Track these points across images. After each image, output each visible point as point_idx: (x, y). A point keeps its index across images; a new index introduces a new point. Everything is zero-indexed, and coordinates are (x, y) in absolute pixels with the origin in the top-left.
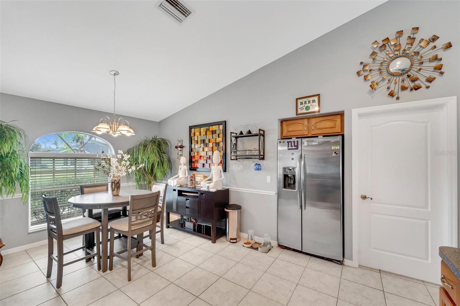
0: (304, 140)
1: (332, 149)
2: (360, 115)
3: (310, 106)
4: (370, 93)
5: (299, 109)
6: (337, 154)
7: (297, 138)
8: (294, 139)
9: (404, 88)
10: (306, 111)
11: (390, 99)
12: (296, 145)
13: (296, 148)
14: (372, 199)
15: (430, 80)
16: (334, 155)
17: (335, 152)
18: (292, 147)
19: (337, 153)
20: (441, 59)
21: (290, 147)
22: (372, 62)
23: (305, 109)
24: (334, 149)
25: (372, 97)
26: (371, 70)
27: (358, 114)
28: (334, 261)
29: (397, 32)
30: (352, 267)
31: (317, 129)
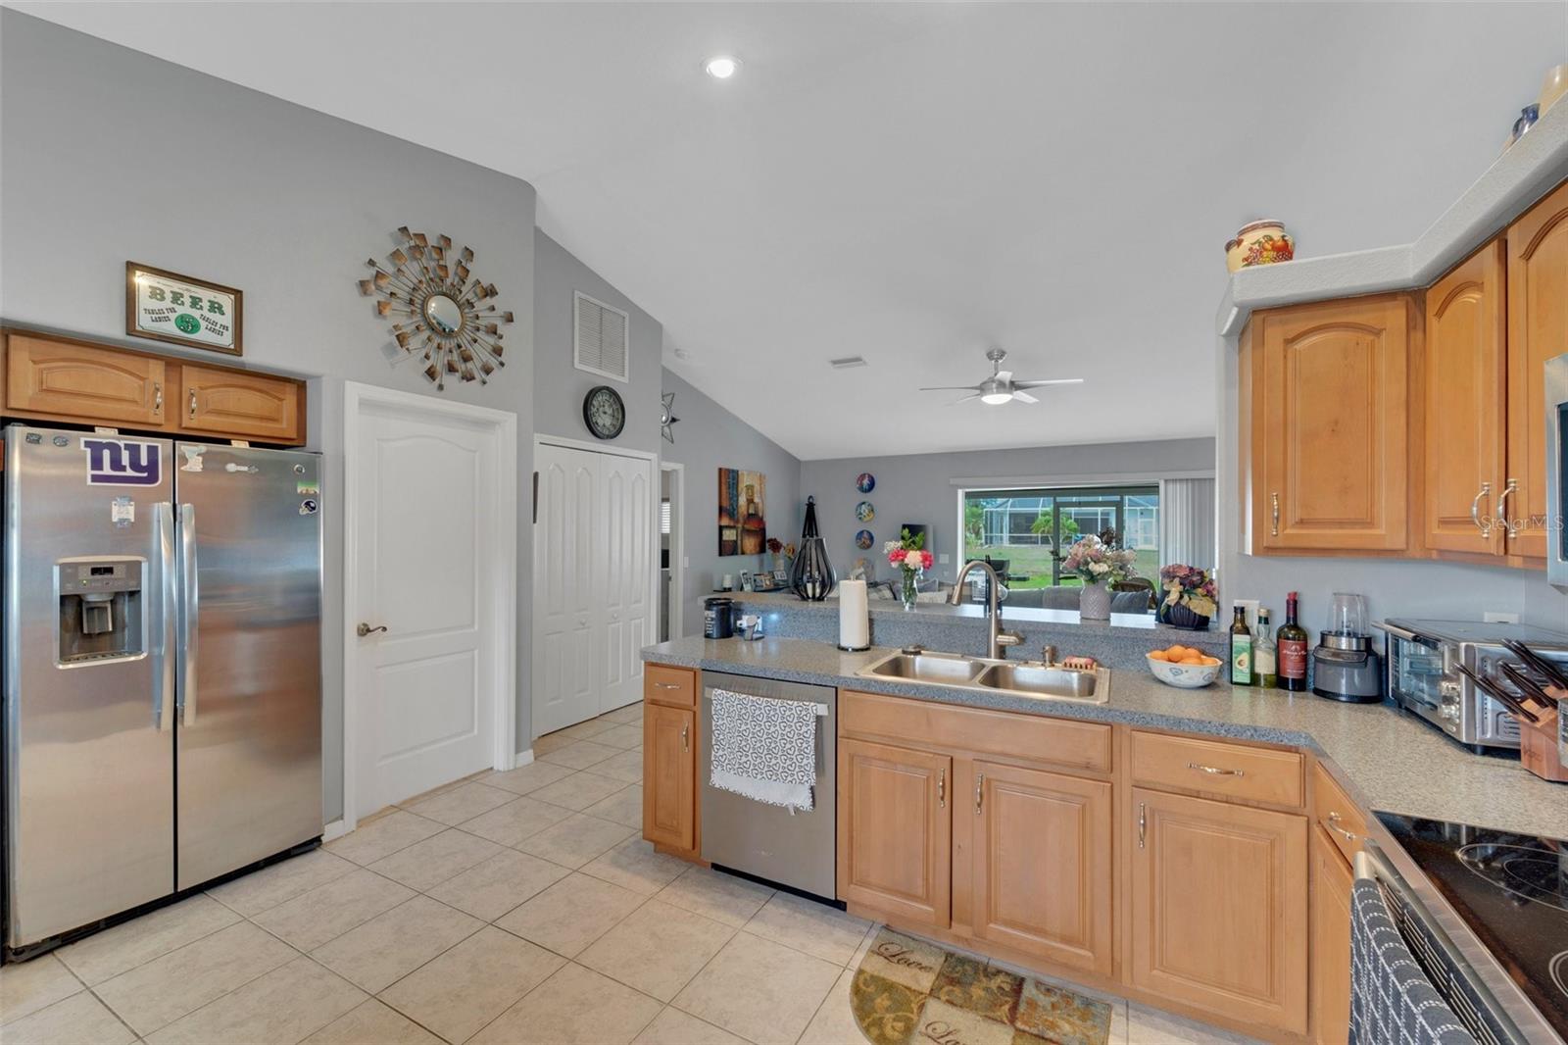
0: (184, 447)
1: (299, 491)
2: (365, 404)
3: (201, 321)
4: (389, 350)
5: (142, 312)
6: (314, 508)
7: (122, 431)
8: (105, 435)
9: (451, 369)
10: (178, 333)
11: (425, 382)
12: (144, 462)
13: (145, 475)
14: (385, 629)
15: (488, 371)
16: (305, 513)
17: (308, 504)
18: (124, 469)
19: (312, 505)
20: (501, 337)
21: (107, 470)
22: (394, 273)
23: (173, 320)
24: (304, 492)
25: (393, 366)
26: (395, 294)
27: (360, 399)
28: (296, 852)
29: (442, 236)
30: (342, 837)
31: (208, 412)
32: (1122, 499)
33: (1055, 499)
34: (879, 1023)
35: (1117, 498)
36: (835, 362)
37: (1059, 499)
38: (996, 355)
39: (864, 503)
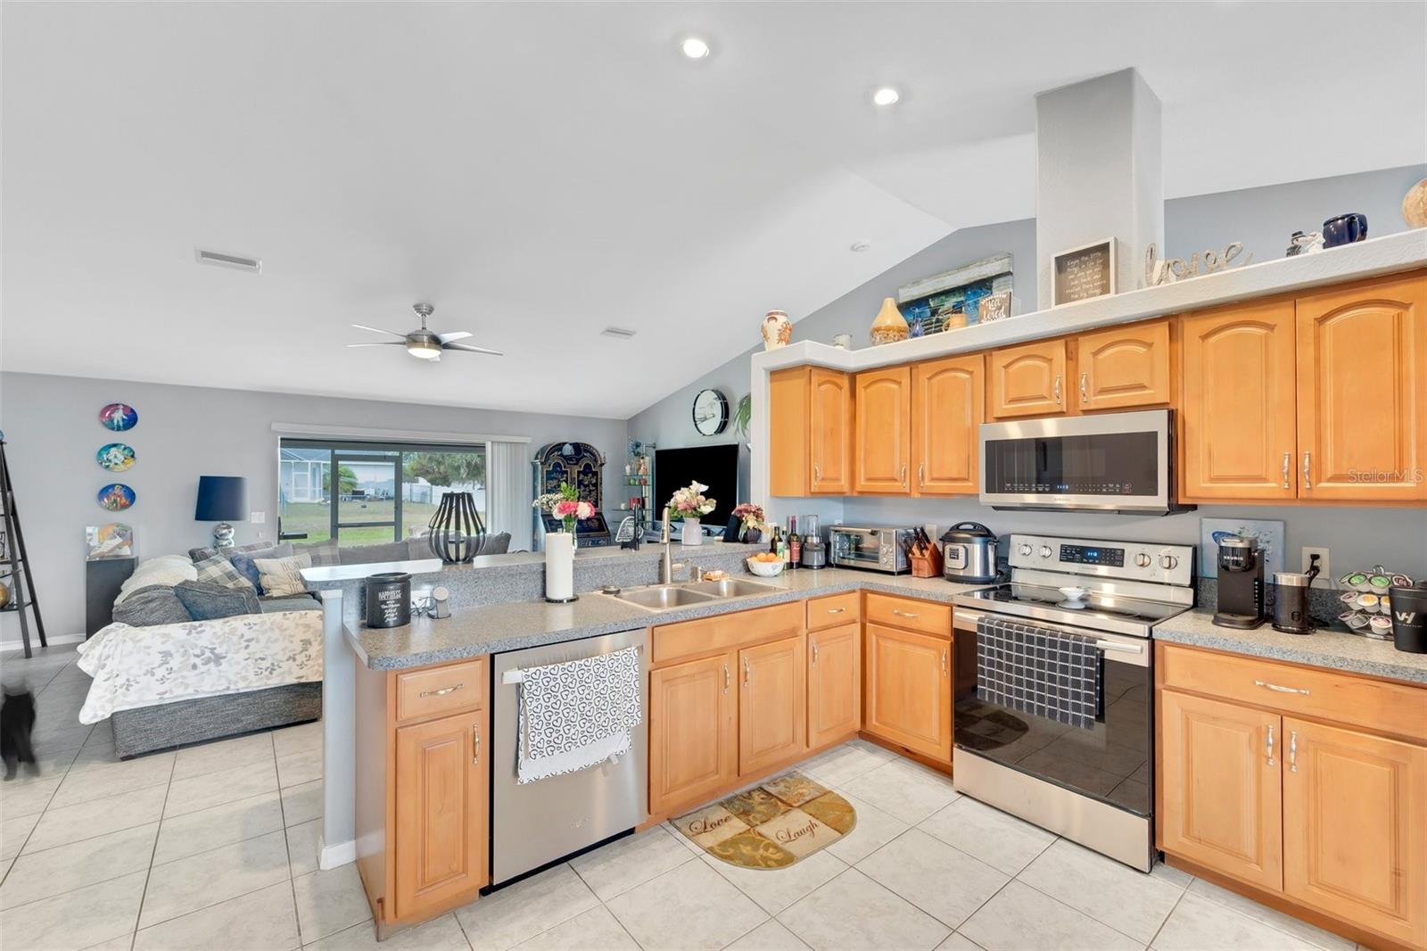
32: (401, 454)
33: (333, 452)
34: (765, 859)
35: (397, 454)
36: (205, 254)
37: (338, 452)
38: (424, 310)
39: (115, 445)
